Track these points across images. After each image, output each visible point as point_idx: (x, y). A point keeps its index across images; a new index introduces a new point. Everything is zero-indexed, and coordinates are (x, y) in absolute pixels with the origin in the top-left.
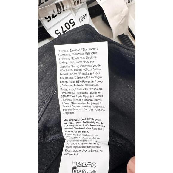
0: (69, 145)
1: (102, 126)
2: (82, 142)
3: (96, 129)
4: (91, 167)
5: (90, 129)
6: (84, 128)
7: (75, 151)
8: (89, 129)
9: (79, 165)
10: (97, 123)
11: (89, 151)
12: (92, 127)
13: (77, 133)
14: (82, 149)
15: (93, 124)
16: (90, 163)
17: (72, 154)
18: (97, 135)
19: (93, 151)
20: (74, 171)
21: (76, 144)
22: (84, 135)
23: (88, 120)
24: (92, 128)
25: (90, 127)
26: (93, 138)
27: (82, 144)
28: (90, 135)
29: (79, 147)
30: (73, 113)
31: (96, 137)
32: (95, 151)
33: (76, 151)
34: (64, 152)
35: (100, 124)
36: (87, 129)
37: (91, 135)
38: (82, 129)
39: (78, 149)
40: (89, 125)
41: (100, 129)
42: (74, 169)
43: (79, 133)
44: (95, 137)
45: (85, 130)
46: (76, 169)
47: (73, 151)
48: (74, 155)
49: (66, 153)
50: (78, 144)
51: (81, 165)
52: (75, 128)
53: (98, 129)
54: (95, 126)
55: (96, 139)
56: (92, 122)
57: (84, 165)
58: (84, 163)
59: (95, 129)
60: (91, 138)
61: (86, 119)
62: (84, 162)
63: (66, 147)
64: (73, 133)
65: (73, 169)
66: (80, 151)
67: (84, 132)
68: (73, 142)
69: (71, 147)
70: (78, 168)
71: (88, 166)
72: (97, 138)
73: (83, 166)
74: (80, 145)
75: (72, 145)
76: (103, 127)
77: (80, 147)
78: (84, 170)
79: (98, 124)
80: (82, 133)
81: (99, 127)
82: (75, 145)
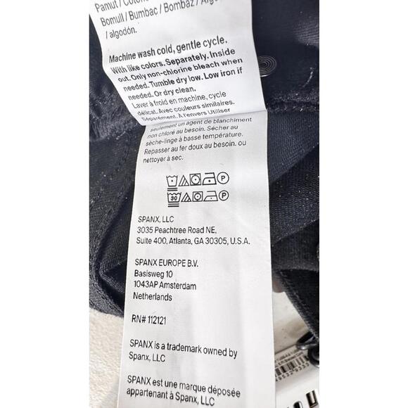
0: (153, 139)
1: (235, 62)
2: (188, 127)
3: (216, 75)
4: (216, 184)
5: (198, 78)
6: (179, 81)
7: (170, 150)
8: (192, 79)
9: (184, 183)
10: (213, 55)
11: (207, 146)
12: (200, 72)
13: (163, 97)
14: (188, 144)
15: (202, 62)
16: (212, 175)
17: (162, 160)
18: (224, 94)
19: (219, 145)
20: (170, 196)
21: (173, 133)
22: (186, 100)
23: (179, 51)
24: (202, 76)
25: (194, 73)
26: (215, 104)
27: (189, 131)
28: (203, 97)
29: (181, 140)
30: (132, 30)
31: (223, 99)
32: (224, 145)
33: (173, 150)
34: (141, 156)
35: (224, 58)
36: (188, 80)
37: (207, 96)
38: (172, 82)
39: (177, 145)
40: (190, 69)
41: (229, 73)
42: (172, 192)
43: (170, 97)
44: (217, 100)
45: (183, 85)
46: (176, 192)
47: (166, 150)
48: (169, 160)
49: (148, 156)
50: (178, 132)
51: (189, 181)
52: (151, 82)
53: (223, 74)
54: (208, 66)
55: (225, 107)
56: (198, 58)
57: (196, 182)
58: (195, 177)
59: (211, 76)
60: (207, 105)
61: (174, 48)
62: (195, 175)
63: (147, 144)
64: (152, 100)
65: (169, 192)
66: (183, 148)
67: (183, 90)
68: (164, 131)
69: (160, 142)
70: (180, 189)
71: (206, 181)
72: (227, 103)
73: (195, 184)
74: (183, 135)
75: (163, 138)
76: (239, 65)
77: (183, 139)
78: (198, 193)
79: (219, 59)
80: (177, 96)
81: (225, 68)
82: (171, 137)
